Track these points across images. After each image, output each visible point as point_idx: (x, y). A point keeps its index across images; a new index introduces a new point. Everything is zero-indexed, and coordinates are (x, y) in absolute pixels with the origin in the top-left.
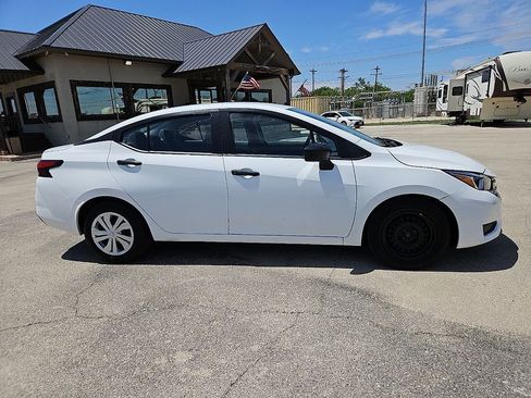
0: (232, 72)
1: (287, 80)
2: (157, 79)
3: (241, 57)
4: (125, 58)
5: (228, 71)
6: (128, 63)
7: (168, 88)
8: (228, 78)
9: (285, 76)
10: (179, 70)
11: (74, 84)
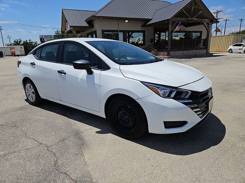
0: (173, 23)
1: (208, 26)
2: (139, 28)
3: (180, 14)
4: (125, 19)
5: (171, 22)
6: (127, 21)
7: (144, 32)
8: (170, 26)
9: (208, 23)
10: (149, 23)
11: (103, 31)
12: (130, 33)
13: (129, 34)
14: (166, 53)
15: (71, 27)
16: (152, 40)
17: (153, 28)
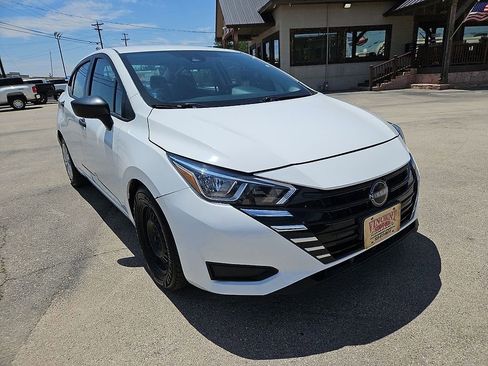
2: (378, 20)
4: (344, 1)
6: (348, 5)
7: (388, 29)
8: (453, 9)
11: (293, 32)
12: (358, 33)
13: (354, 35)
14: (438, 77)
15: (228, 26)
16: (407, 46)
17: (411, 18)
